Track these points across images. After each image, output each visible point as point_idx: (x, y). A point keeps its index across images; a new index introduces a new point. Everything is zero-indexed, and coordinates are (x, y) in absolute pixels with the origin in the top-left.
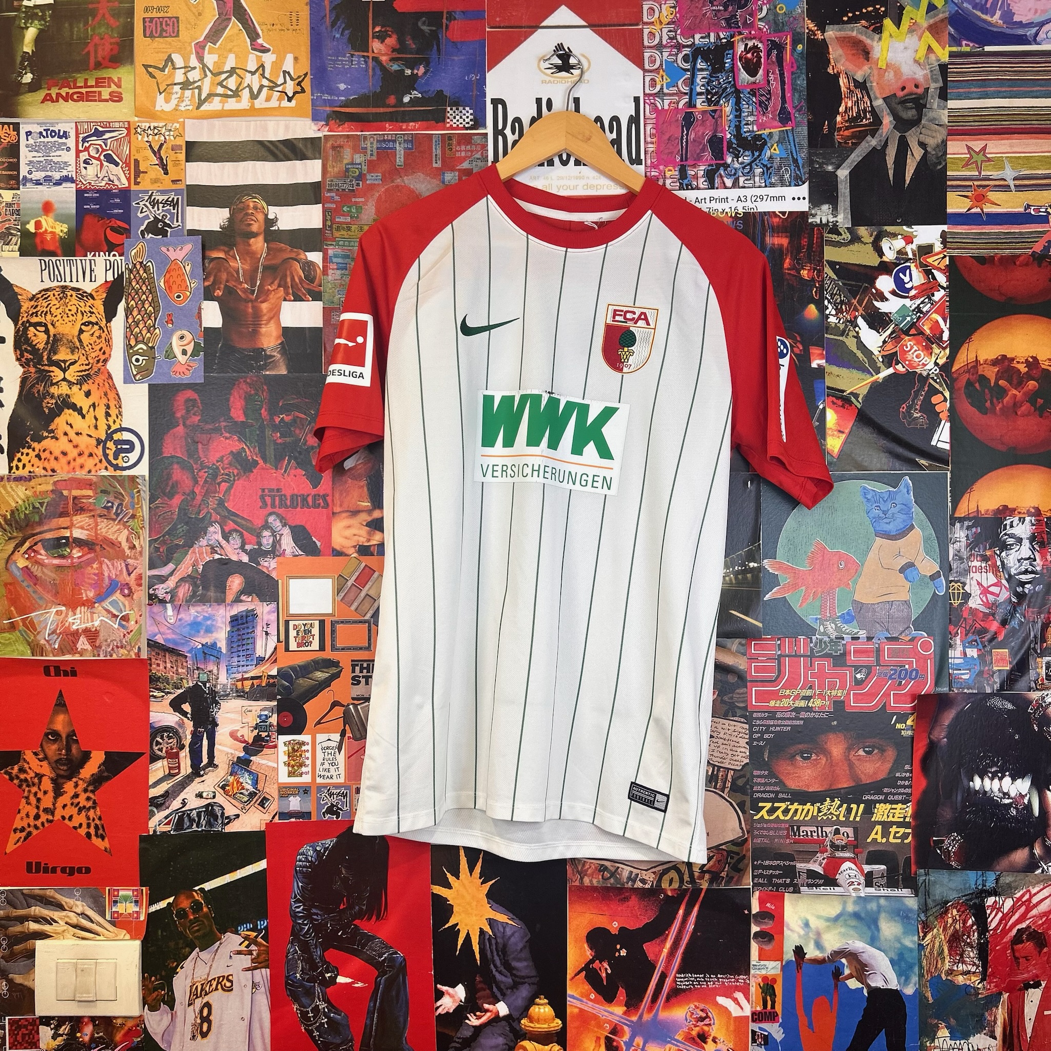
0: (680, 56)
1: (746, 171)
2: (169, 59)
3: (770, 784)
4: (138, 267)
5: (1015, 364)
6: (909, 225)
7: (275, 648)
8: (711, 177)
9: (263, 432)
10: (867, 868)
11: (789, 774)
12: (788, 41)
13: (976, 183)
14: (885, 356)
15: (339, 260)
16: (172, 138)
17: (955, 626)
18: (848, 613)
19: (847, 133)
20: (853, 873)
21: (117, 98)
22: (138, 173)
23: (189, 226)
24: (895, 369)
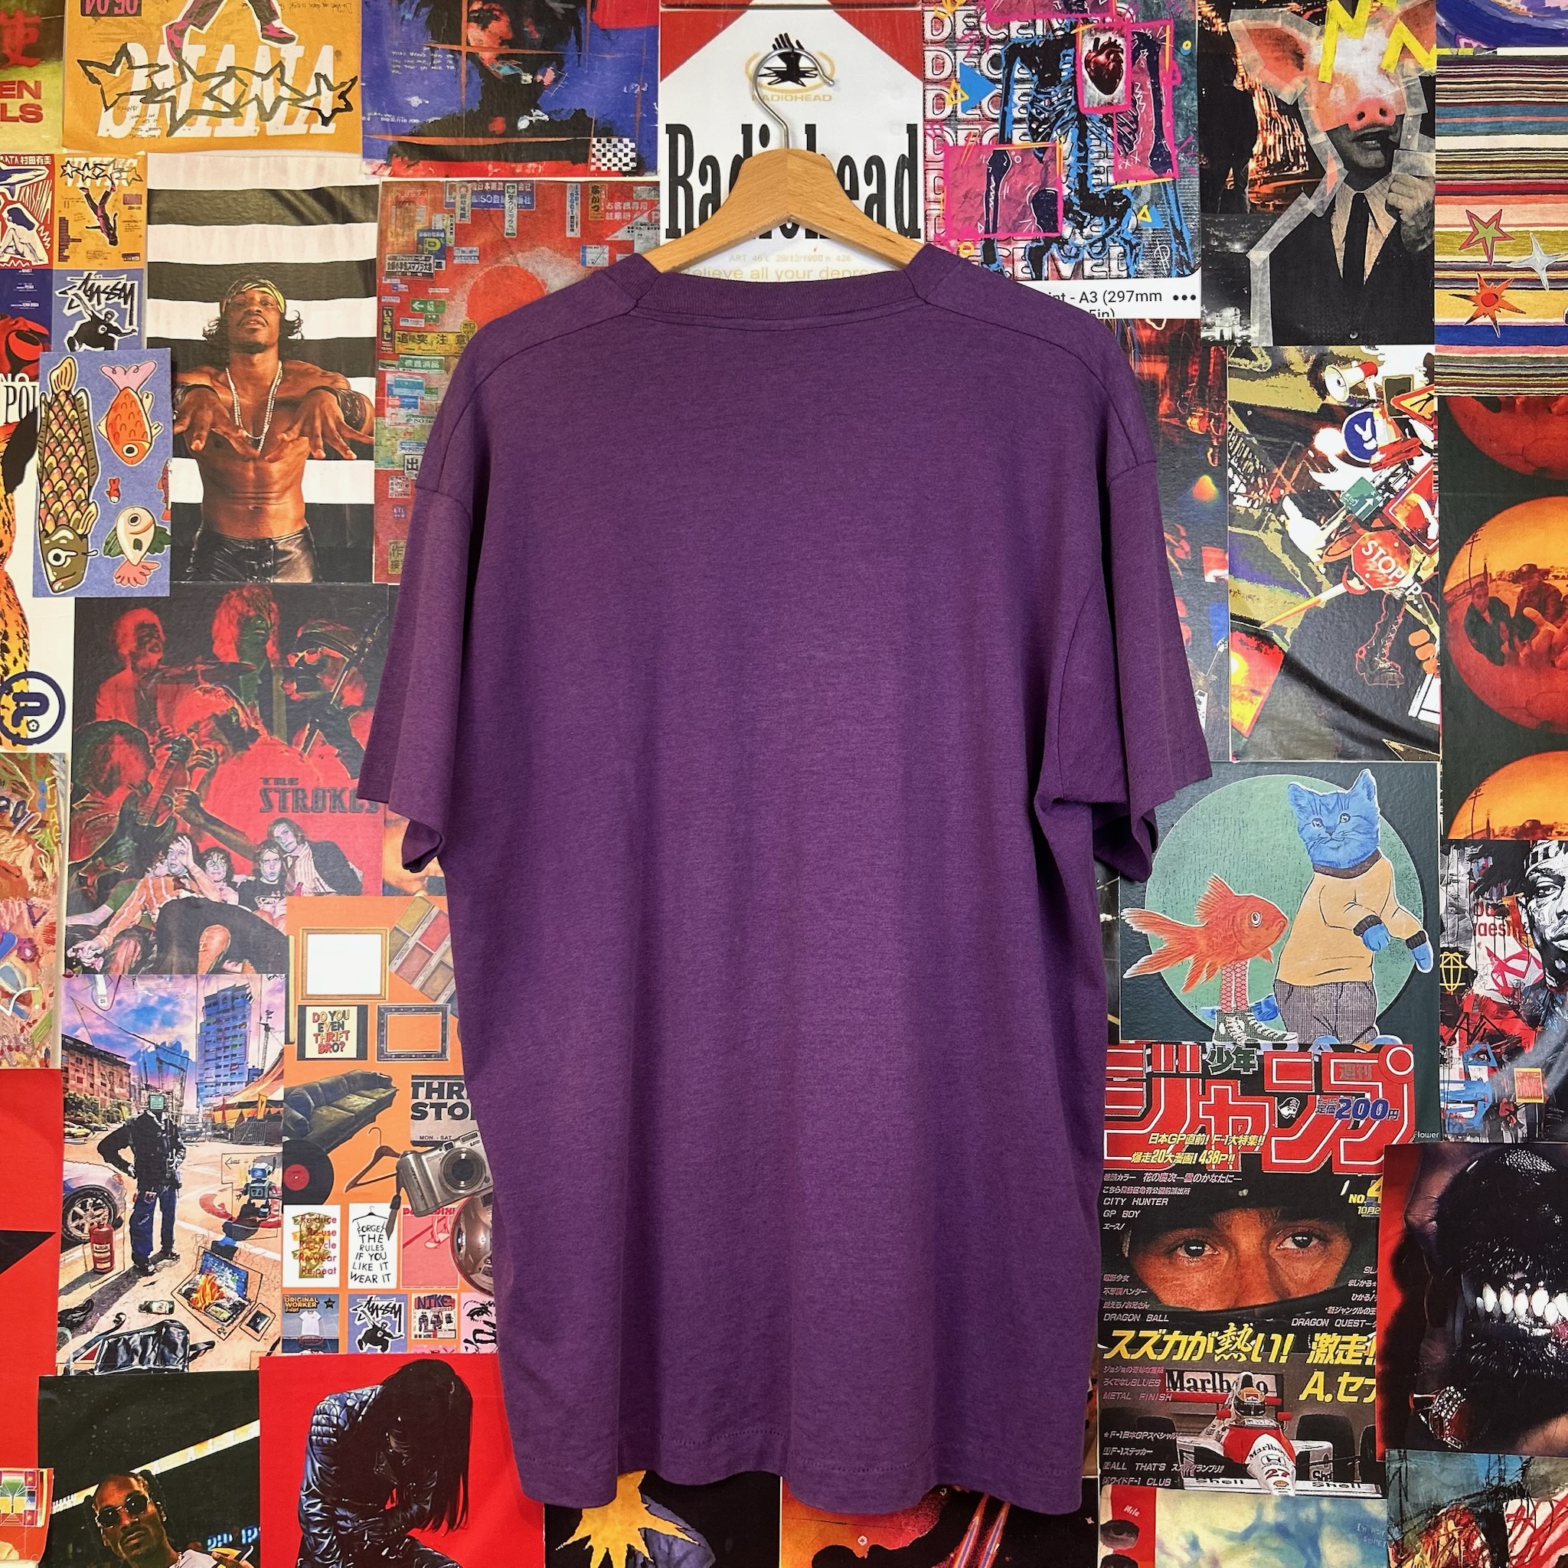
0: (986, 58)
1: (1095, 250)
2: (124, 52)
3: (1133, 1298)
4: (62, 399)
5: (1550, 581)
6: (1371, 342)
7: (281, 1054)
8: (1035, 258)
9: (271, 680)
10: (1299, 1446)
11: (1165, 1280)
12: (1167, 35)
13: (1484, 275)
14: (1331, 564)
15: (405, 392)
16: (124, 183)
17: (1450, 1026)
18: (1267, 1003)
19: (1267, 189)
20: (1274, 1455)
21: (32, 115)
22: (65, 241)
23: (150, 332)
24: (1347, 586)
